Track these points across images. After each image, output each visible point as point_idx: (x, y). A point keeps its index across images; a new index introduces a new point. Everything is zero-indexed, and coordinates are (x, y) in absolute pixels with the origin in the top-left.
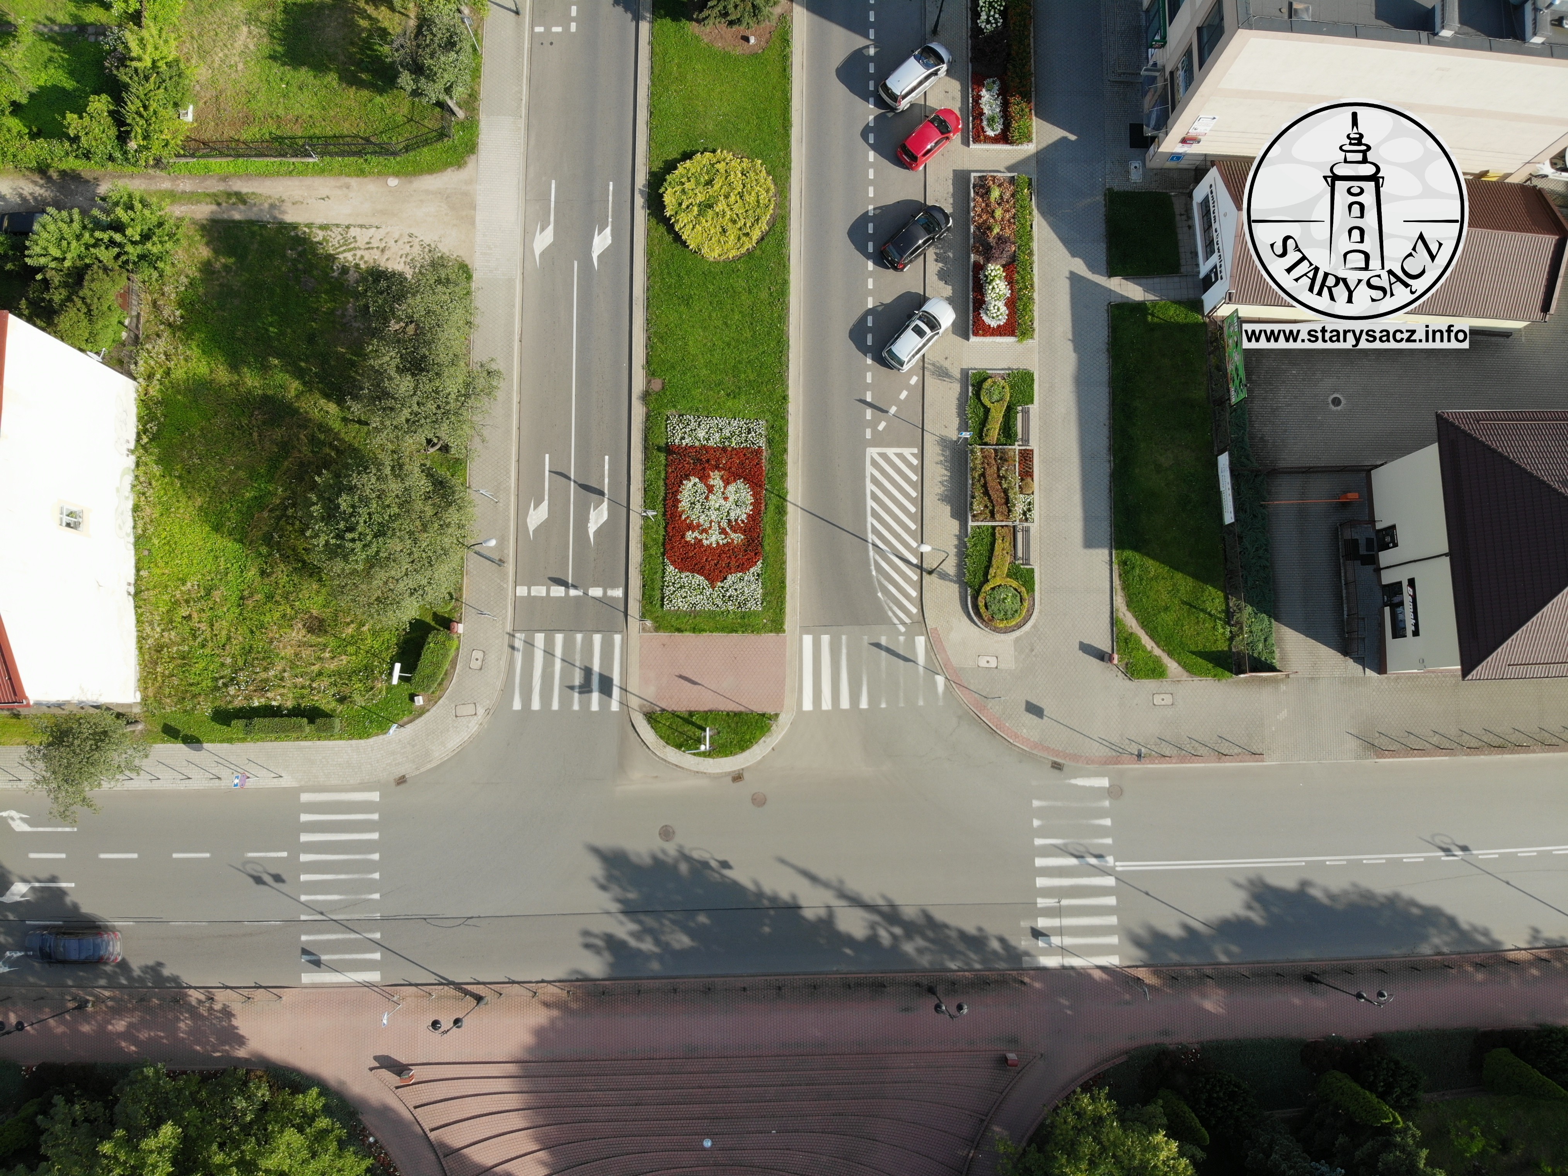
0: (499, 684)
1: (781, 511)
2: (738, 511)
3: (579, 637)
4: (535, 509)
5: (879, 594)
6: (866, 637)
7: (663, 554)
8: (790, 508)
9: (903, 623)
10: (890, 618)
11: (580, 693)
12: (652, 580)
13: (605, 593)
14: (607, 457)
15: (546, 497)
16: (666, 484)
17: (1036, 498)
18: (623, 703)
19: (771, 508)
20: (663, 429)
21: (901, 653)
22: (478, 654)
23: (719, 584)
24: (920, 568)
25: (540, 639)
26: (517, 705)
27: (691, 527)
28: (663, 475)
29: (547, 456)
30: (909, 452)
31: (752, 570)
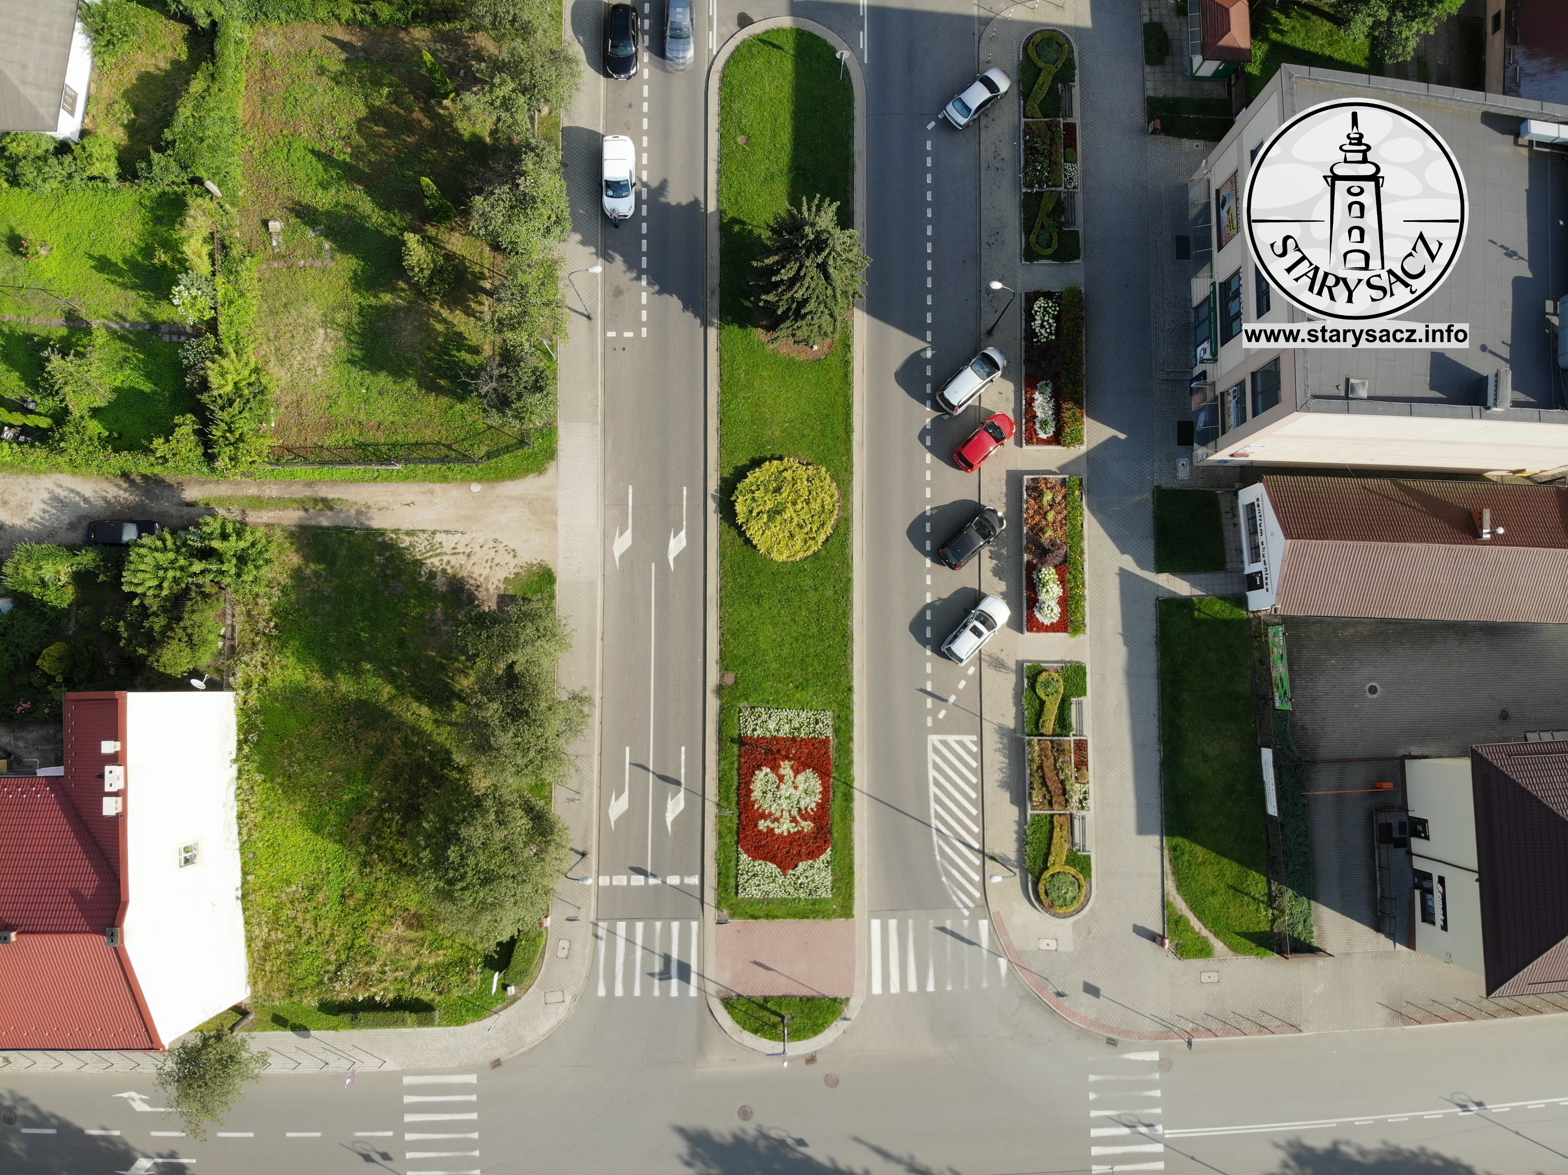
0: (584, 972)
1: (848, 798)
2: (808, 800)
3: (658, 925)
4: (616, 799)
5: (944, 879)
6: (931, 921)
7: (737, 843)
8: (857, 795)
9: (967, 907)
10: (954, 902)
11: (660, 979)
12: (727, 868)
13: (682, 880)
14: (683, 748)
15: (627, 789)
16: (739, 775)
17: (1091, 787)
18: (701, 989)
19: (839, 795)
20: (736, 721)
21: (966, 936)
22: (564, 944)
23: (791, 872)
24: (982, 852)
25: (621, 927)
26: (602, 992)
27: (763, 816)
28: (736, 765)
29: (628, 749)
30: (970, 740)
31: (822, 857)
